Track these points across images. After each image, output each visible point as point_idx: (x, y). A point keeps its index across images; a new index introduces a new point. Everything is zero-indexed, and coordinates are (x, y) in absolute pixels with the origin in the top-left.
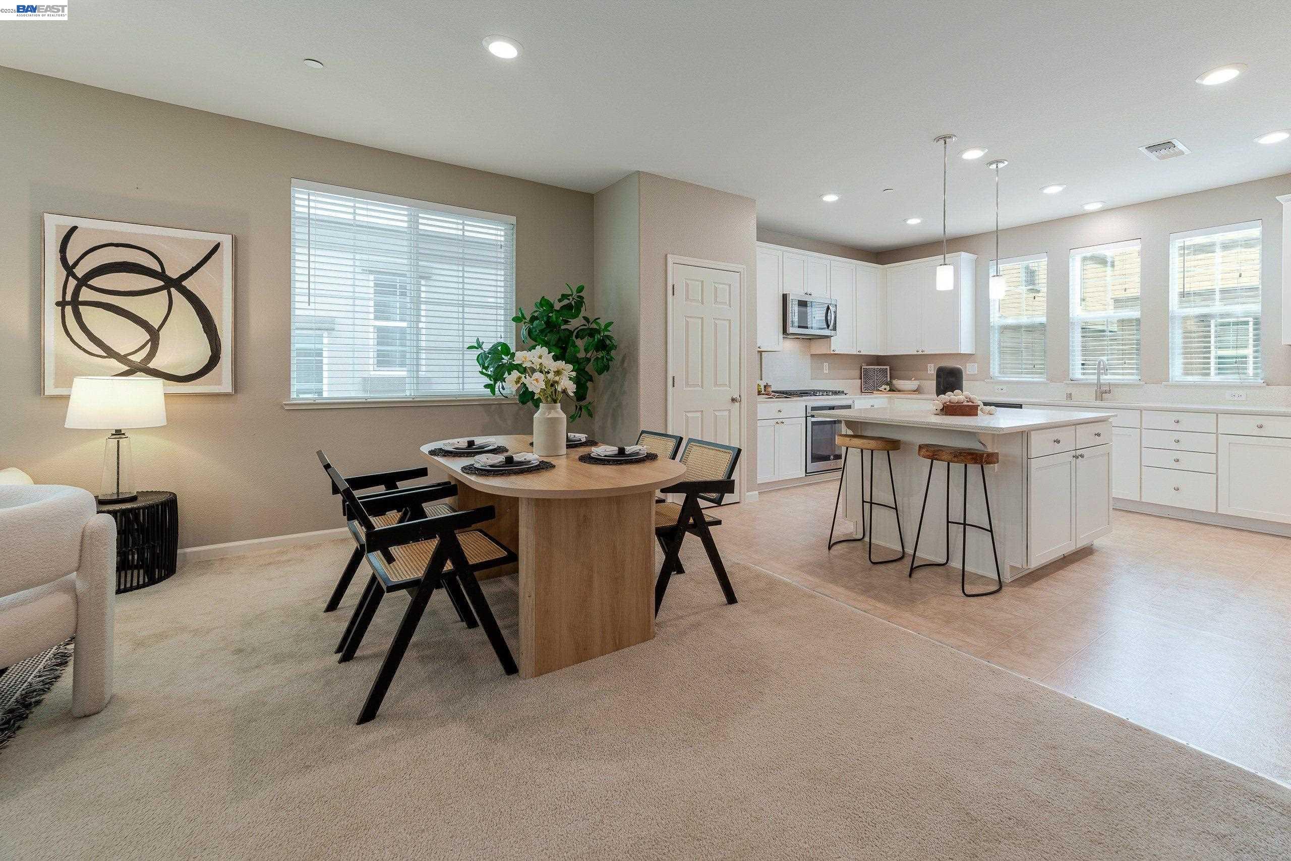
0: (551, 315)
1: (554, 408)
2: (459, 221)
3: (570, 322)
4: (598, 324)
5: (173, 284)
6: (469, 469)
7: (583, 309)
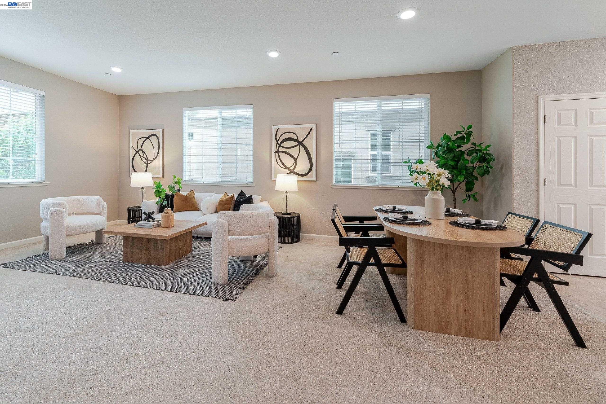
0: (449, 143)
1: (436, 194)
2: (400, 102)
3: (462, 146)
4: (482, 147)
5: (300, 143)
6: (386, 219)
7: (471, 138)
